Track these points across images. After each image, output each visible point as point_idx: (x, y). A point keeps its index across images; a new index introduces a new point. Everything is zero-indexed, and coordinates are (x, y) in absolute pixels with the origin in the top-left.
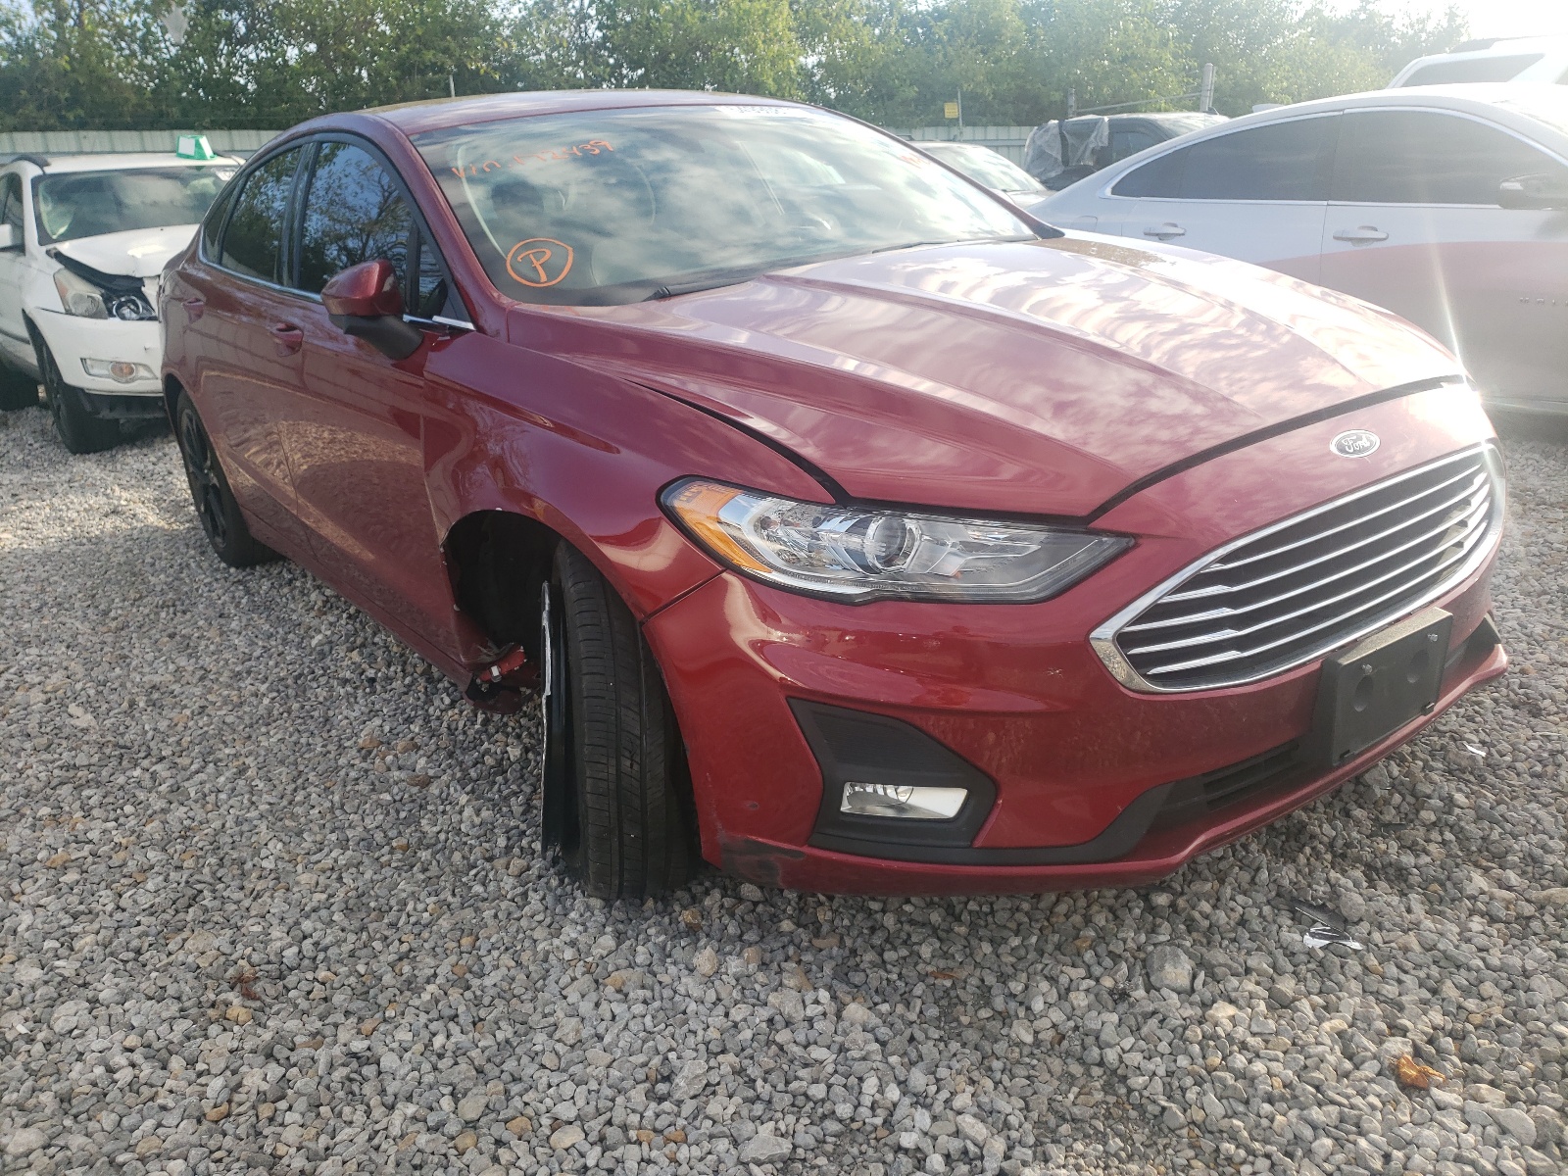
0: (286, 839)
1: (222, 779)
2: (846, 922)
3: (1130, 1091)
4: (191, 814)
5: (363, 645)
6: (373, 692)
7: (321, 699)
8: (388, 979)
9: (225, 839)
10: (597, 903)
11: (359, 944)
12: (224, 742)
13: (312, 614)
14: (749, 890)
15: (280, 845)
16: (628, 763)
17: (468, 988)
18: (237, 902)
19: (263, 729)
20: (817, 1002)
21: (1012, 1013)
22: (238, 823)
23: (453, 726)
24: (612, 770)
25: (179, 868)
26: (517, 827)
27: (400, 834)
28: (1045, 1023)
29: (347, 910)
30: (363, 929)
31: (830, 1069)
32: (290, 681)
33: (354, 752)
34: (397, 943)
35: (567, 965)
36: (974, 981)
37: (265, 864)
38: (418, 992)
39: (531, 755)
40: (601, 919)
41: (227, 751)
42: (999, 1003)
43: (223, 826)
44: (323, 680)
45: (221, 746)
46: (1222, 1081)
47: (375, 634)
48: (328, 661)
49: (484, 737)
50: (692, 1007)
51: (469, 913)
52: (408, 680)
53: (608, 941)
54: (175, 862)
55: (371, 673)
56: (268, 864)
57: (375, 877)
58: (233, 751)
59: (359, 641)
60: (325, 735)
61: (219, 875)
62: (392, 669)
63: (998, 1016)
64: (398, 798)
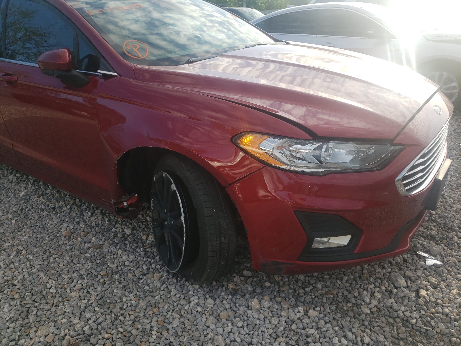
0: (56, 279)
1: (11, 257)
2: (287, 280)
3: (412, 325)
4: (6, 274)
5: (42, 195)
6: (57, 213)
7: (37, 218)
8: (134, 332)
9: (27, 283)
10: (197, 287)
11: (113, 319)
12: (4, 241)
13: (14, 184)
14: (246, 273)
15: (54, 282)
16: (224, 239)
17: (168, 329)
18: (49, 310)
19: (19, 233)
20: (299, 312)
21: (359, 303)
22: (30, 274)
23: (97, 223)
24: (218, 242)
25: (13, 299)
26: (147, 260)
27: (102, 270)
28: (371, 306)
29: (99, 305)
30: (112, 312)
31: (318, 336)
32: (19, 212)
33: (63, 238)
34: (128, 316)
35: (201, 313)
36: (340, 294)
37: (51, 291)
38: (150, 335)
39: (135, 232)
40: (202, 292)
41: (7, 245)
42: (353, 300)
43: (24, 277)
44: (33, 210)
45: (3, 243)
46: (439, 317)
47: (46, 190)
48: (30, 202)
49: (112, 226)
50: (258, 322)
51: (149, 298)
52: (68, 207)
53: (210, 301)
54: (11, 297)
55: (52, 205)
56: (53, 290)
57: (103, 289)
58: (10, 244)
59: (40, 193)
60: (47, 232)
61: (33, 299)
62: (60, 203)
63: (354, 305)
64: (92, 255)
